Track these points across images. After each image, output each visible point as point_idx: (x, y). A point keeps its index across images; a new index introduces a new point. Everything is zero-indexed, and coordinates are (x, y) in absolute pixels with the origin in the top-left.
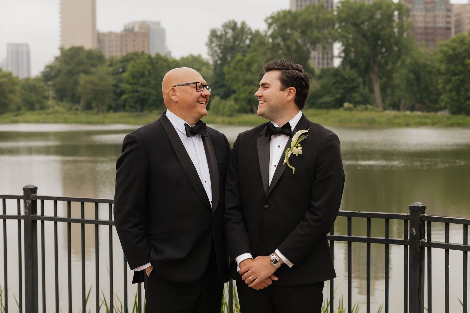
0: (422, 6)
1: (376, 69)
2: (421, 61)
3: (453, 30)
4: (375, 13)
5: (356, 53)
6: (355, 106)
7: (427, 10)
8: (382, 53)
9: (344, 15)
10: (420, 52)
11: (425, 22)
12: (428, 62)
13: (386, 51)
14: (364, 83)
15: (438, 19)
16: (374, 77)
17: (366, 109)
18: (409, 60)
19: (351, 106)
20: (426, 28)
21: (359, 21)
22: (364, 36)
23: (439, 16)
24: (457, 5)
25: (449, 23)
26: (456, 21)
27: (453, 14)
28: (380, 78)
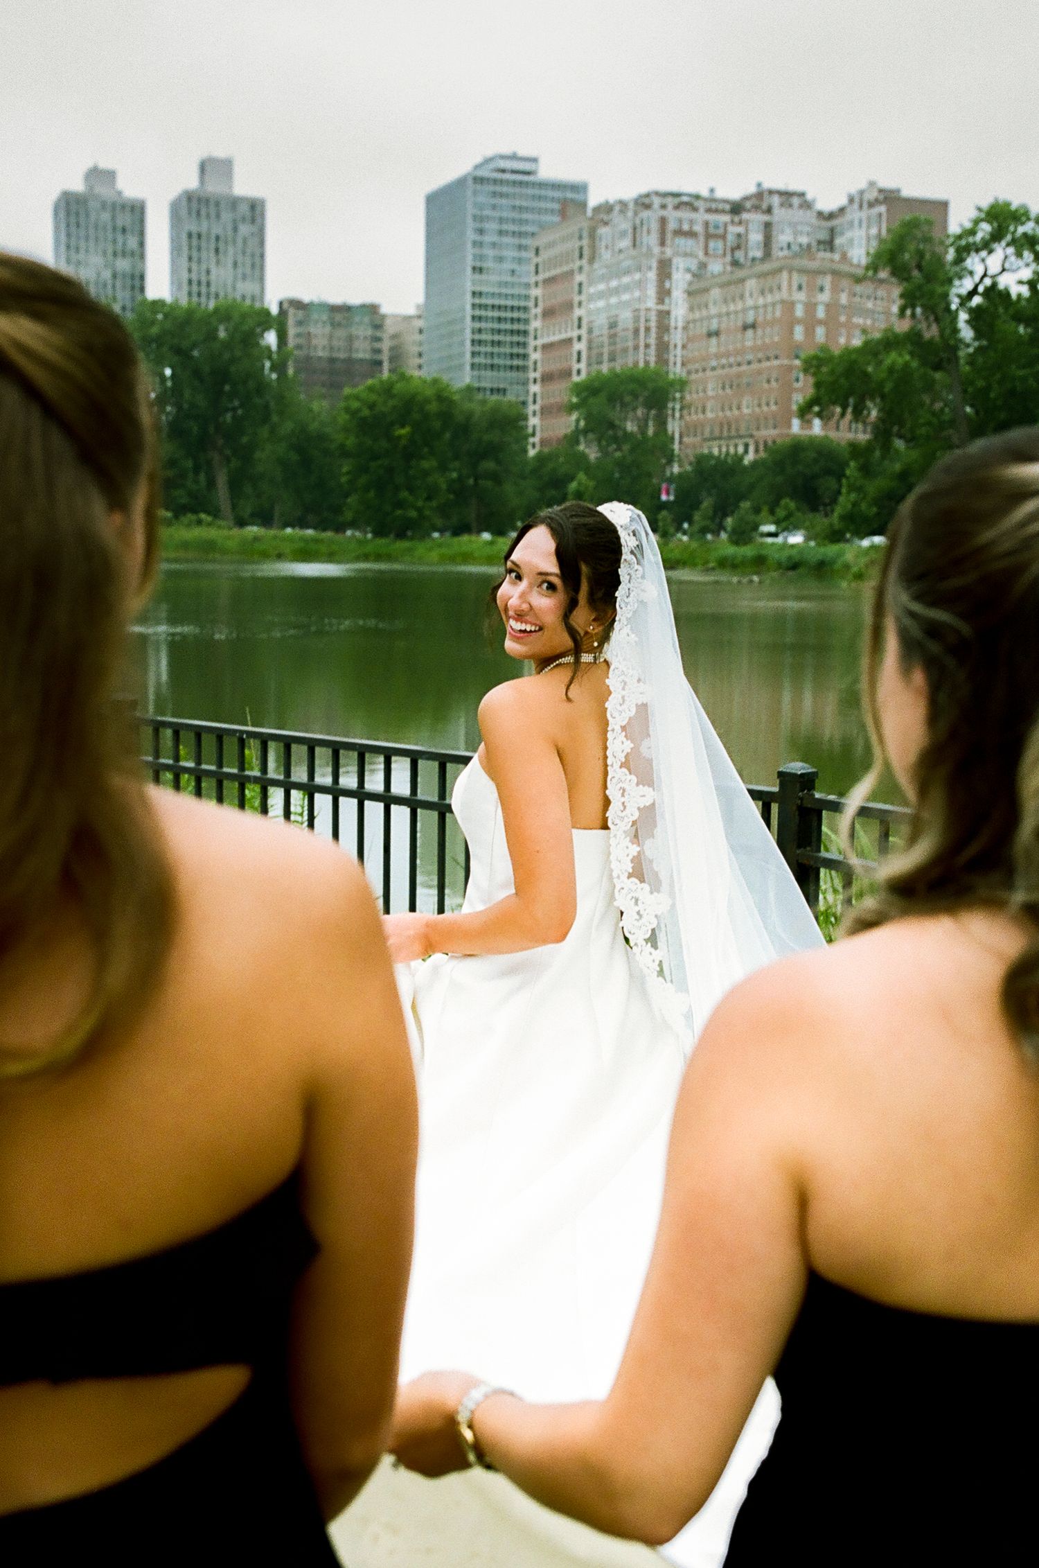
0: (325, 317)
1: (220, 442)
2: (314, 426)
3: (386, 366)
4: (216, 330)
5: (179, 407)
6: (176, 517)
7: (335, 325)
8: (234, 409)
9: (154, 330)
10: (311, 410)
11: (332, 348)
12: (328, 430)
13: (242, 406)
14: (197, 469)
15: (357, 344)
16: (216, 457)
17: (199, 522)
18: (288, 426)
19: (169, 514)
20: (332, 360)
21: (185, 344)
22: (197, 373)
23: (357, 337)
24: (395, 316)
25: (379, 351)
26: (392, 349)
27: (385, 336)
28: (228, 460)
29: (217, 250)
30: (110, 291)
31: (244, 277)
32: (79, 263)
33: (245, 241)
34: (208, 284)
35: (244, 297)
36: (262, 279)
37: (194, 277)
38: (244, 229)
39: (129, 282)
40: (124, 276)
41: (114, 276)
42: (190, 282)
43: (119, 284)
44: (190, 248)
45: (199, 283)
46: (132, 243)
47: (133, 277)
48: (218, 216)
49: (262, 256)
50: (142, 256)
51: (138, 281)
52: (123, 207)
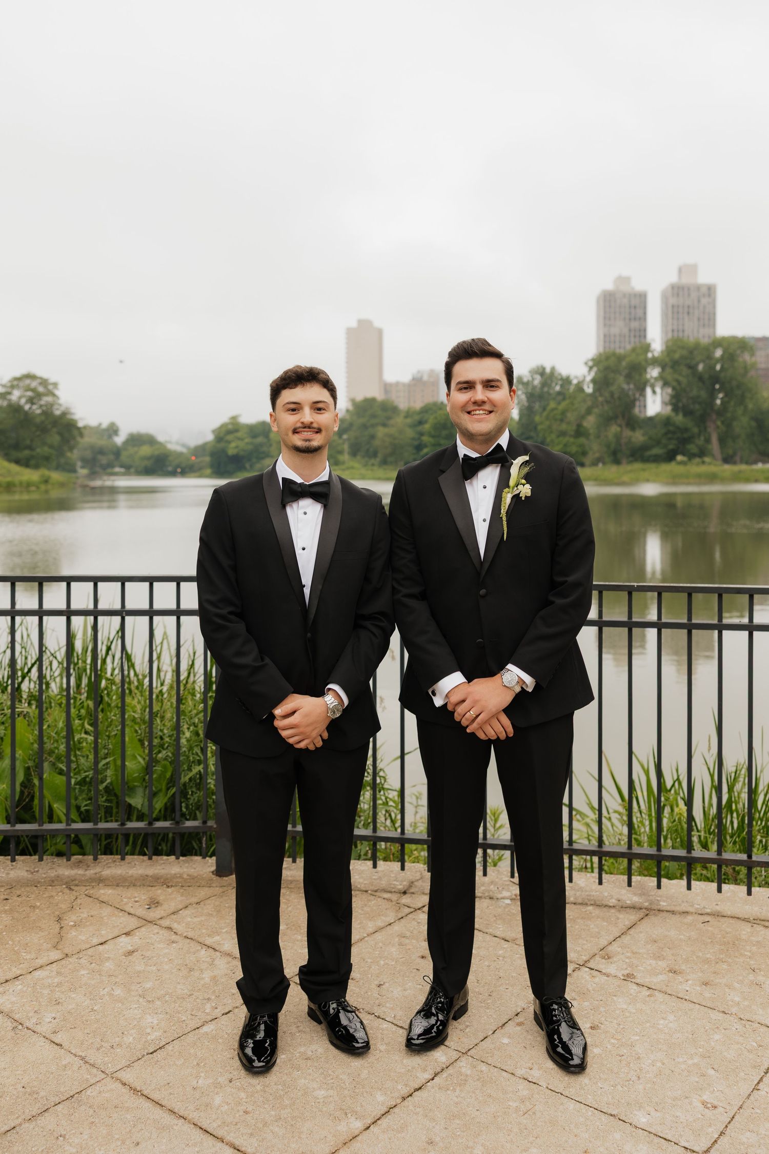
29: (688, 313)
30: (627, 339)
31: (704, 325)
32: (610, 326)
33: (704, 307)
34: (683, 331)
35: (704, 337)
36: (714, 326)
37: (675, 327)
38: (704, 301)
39: (637, 334)
40: (635, 330)
41: (630, 330)
42: (673, 331)
43: (632, 334)
44: (673, 313)
45: (678, 331)
46: (639, 312)
47: (640, 330)
48: (689, 295)
49: (714, 314)
50: (645, 319)
51: (642, 332)
52: (635, 295)
